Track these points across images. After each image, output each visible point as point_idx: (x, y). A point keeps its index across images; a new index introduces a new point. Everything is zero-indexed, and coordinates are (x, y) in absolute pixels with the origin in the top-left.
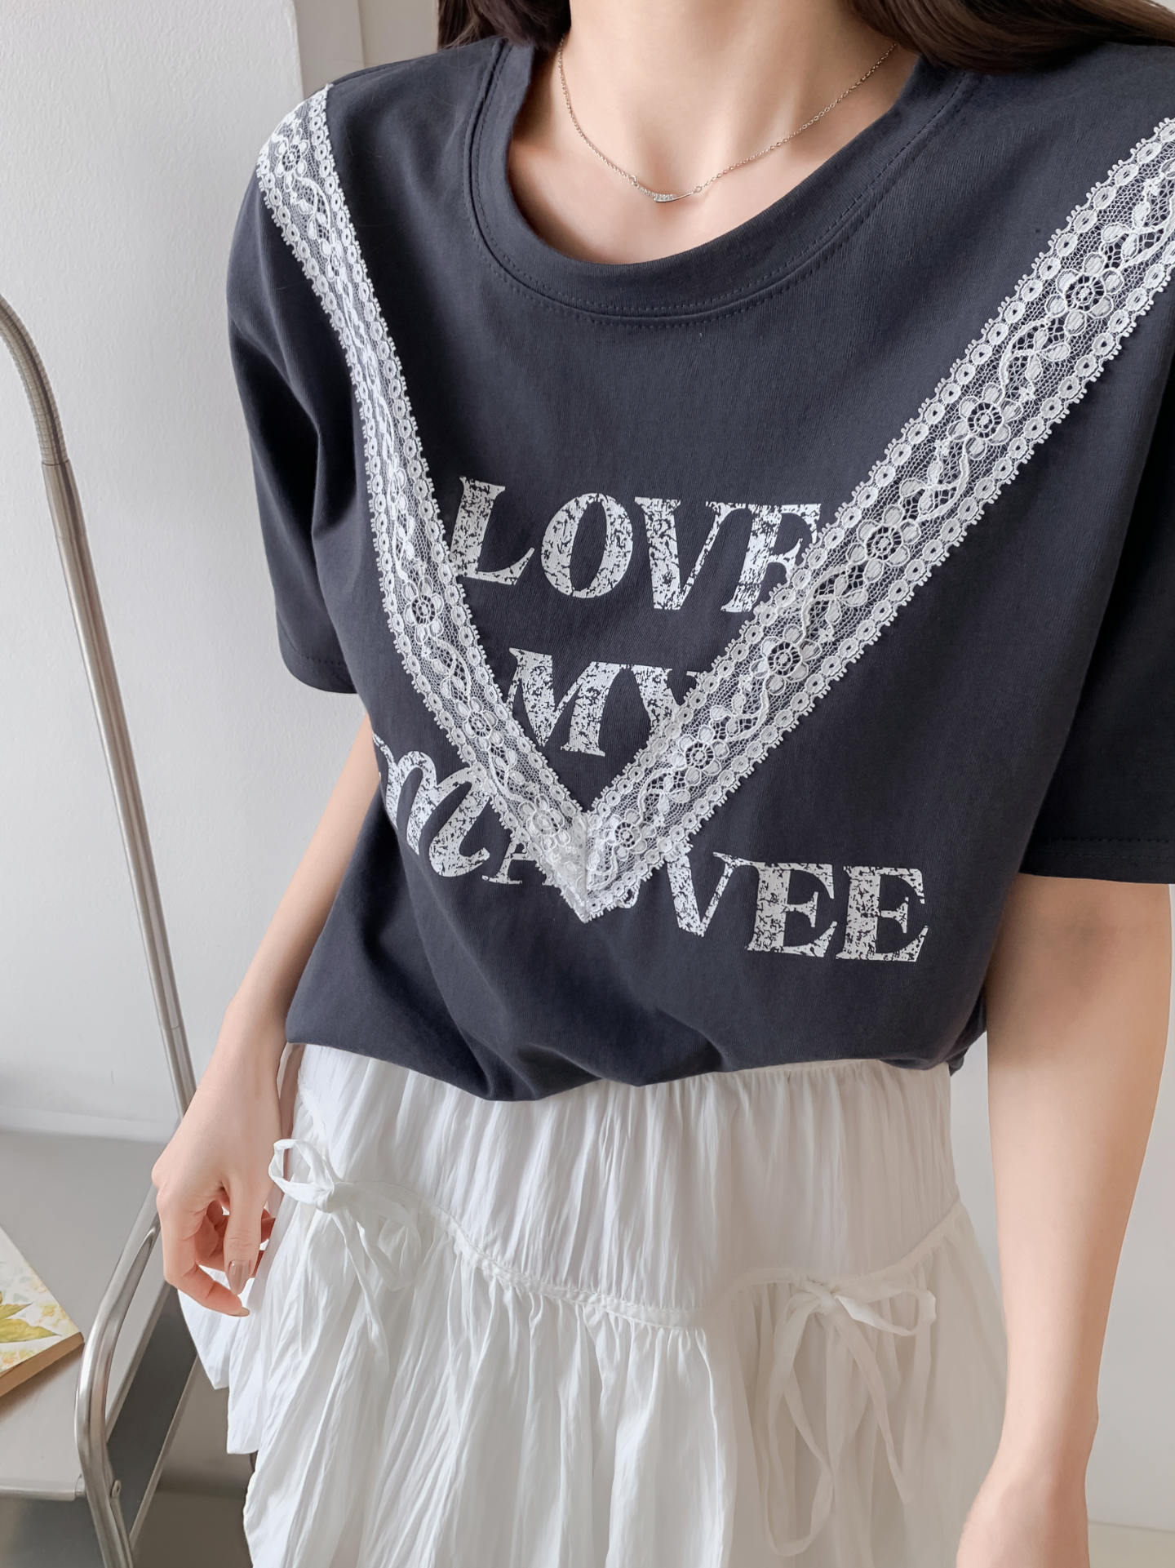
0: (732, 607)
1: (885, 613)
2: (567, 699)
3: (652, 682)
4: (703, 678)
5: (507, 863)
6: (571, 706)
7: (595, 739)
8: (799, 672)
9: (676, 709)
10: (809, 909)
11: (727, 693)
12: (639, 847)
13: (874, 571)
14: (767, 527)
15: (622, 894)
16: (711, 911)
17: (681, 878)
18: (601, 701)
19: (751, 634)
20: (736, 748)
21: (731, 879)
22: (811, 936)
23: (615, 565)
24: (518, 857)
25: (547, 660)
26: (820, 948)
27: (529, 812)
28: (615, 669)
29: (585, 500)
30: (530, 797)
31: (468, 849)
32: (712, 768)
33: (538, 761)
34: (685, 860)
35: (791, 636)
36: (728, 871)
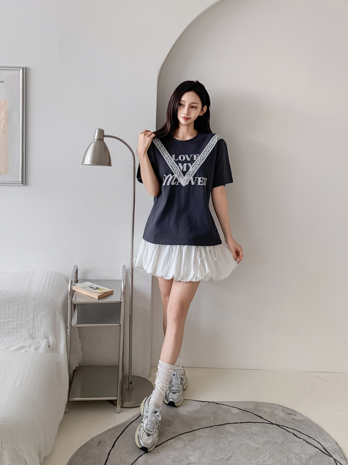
0: (194, 160)
1: (205, 159)
2: (183, 166)
3: (189, 164)
4: (193, 164)
5: (178, 183)
6: (184, 167)
7: (186, 169)
8: (200, 163)
9: (191, 166)
10: (202, 181)
11: (195, 164)
12: (189, 178)
13: (203, 157)
14: (195, 156)
15: (187, 183)
16: (195, 182)
17: (192, 181)
18: (186, 166)
19: (196, 161)
20: (196, 168)
21: (196, 179)
22: (202, 183)
23: (184, 159)
24: (179, 182)
25: (181, 164)
26: (203, 184)
27: (180, 177)
28: (186, 164)
29: (181, 155)
30: (180, 176)
31: (174, 182)
32: (194, 170)
33: (181, 172)
34: (192, 179)
35: (199, 161)
36: (196, 178)
